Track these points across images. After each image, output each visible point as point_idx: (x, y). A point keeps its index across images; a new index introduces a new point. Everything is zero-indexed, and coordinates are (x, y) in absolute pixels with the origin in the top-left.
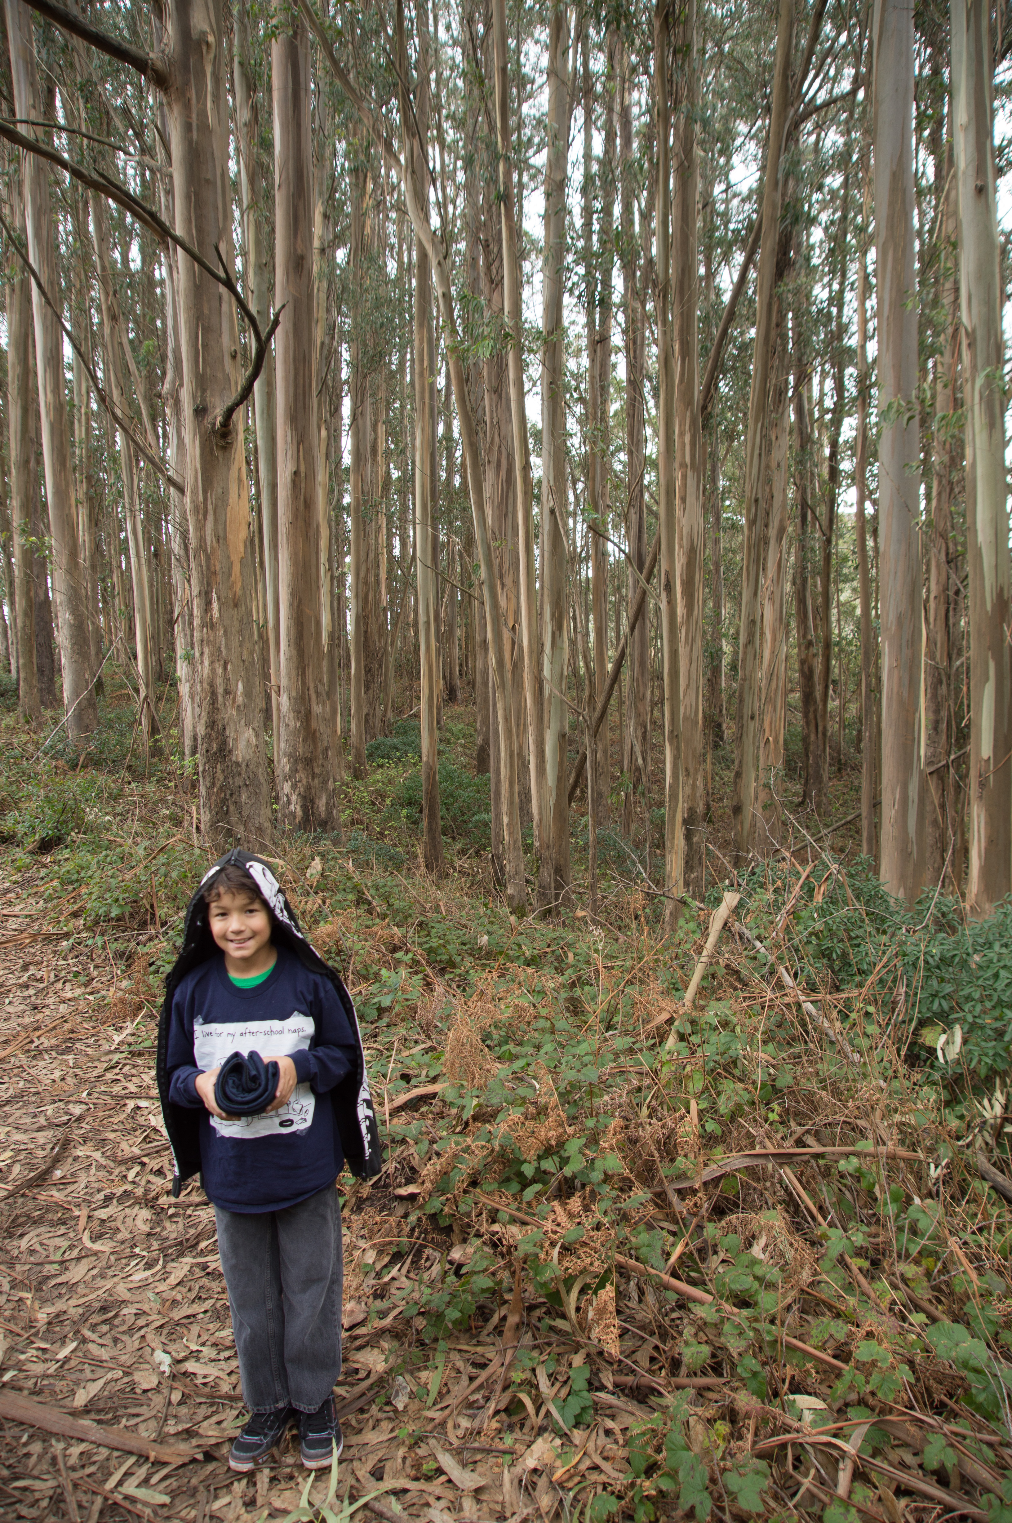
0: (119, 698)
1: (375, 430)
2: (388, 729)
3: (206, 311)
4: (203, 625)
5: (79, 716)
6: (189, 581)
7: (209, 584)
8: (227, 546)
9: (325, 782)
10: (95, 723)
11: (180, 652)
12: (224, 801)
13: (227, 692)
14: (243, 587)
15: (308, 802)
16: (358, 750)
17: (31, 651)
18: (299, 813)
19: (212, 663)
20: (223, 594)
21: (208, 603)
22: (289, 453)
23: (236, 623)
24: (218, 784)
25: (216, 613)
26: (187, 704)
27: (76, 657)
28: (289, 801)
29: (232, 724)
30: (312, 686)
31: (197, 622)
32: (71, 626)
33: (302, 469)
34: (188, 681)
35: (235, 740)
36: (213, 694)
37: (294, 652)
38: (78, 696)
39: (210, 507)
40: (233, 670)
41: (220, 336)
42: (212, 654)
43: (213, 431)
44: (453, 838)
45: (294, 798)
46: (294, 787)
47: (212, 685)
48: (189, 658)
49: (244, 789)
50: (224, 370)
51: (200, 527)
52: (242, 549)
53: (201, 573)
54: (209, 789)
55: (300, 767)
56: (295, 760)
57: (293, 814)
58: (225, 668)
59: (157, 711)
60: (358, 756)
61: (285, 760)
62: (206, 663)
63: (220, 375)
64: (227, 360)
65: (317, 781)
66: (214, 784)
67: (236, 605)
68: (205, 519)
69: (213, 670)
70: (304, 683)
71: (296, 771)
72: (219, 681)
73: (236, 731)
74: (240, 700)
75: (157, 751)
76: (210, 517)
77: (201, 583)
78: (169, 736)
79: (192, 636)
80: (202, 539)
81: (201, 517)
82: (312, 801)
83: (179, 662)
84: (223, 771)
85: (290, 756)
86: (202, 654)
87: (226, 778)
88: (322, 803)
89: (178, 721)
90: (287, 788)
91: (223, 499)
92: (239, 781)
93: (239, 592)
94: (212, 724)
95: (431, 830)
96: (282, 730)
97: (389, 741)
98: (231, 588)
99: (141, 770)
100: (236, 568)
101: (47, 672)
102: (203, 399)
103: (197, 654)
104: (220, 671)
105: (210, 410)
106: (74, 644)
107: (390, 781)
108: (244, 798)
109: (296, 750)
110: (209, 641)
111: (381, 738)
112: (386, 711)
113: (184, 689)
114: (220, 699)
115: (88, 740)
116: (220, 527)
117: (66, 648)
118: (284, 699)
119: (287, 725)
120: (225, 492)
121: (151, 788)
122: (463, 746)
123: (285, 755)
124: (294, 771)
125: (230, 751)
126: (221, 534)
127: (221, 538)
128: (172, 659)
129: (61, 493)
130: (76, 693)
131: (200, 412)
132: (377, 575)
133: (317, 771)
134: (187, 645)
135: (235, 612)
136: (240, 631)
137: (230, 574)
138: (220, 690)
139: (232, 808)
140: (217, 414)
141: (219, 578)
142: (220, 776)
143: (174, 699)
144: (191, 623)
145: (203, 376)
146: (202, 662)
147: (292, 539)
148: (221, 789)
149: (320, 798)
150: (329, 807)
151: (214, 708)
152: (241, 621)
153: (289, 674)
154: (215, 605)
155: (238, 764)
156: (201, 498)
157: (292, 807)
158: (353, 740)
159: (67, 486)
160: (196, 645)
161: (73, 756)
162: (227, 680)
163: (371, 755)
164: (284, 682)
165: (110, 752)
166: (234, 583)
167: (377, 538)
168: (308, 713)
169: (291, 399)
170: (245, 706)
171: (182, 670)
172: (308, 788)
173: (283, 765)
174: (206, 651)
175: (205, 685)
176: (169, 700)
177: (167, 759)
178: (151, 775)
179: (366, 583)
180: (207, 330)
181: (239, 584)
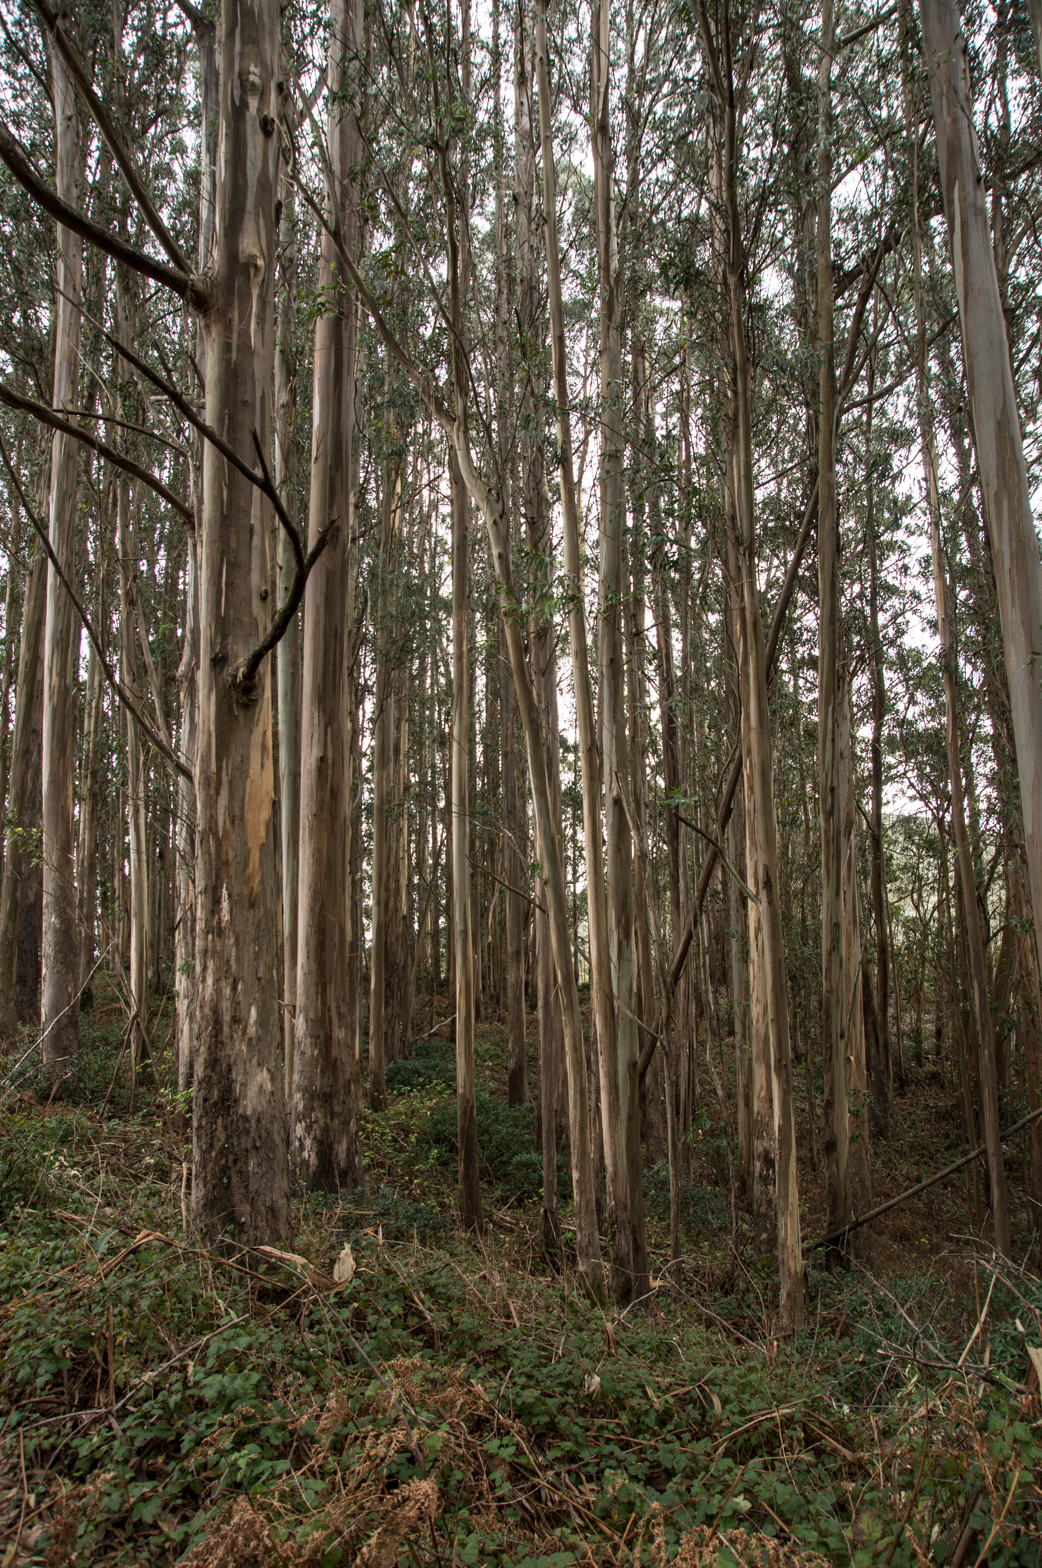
0: (109, 1013)
1: (398, 728)
2: (406, 1050)
3: (233, 545)
4: (208, 931)
5: (57, 1036)
6: (193, 881)
7: (218, 877)
8: (244, 828)
9: (346, 1123)
10: (75, 1045)
11: (179, 962)
12: (225, 1170)
13: (236, 1020)
14: (262, 882)
15: (325, 1149)
16: (376, 1076)
17: (11, 959)
18: (313, 1161)
19: (217, 981)
20: (236, 890)
21: (216, 902)
22: (316, 736)
23: (251, 929)
24: (218, 1146)
25: (225, 916)
26: (185, 1026)
27: (59, 966)
28: (302, 1147)
29: (240, 1064)
30: (333, 1006)
31: (200, 926)
32: (56, 931)
33: (330, 754)
34: (186, 997)
35: (244, 1085)
36: (217, 1022)
37: (314, 965)
38: (57, 1013)
39: (225, 779)
40: (245, 990)
41: (249, 572)
42: (217, 970)
43: (234, 685)
44: (490, 1183)
45: (308, 1142)
46: (309, 1129)
47: (216, 1011)
48: (189, 970)
49: (253, 1153)
50: (251, 613)
51: (211, 804)
52: (263, 833)
53: (208, 863)
54: (205, 1153)
55: (316, 1104)
56: (310, 1095)
57: (305, 1163)
58: (234, 988)
59: (149, 1033)
60: (376, 1083)
61: (298, 1096)
62: (210, 981)
63: (246, 619)
64: (256, 602)
65: (336, 1121)
66: (211, 1146)
67: (252, 905)
68: (218, 793)
69: (218, 991)
70: (324, 1003)
71: (312, 1109)
72: (225, 1005)
73: (246, 1073)
74: (252, 1030)
75: (146, 1080)
76: (224, 793)
77: (208, 876)
78: (162, 1060)
79: (194, 944)
80: (212, 820)
81: (212, 791)
82: (331, 1147)
83: (178, 974)
84: (225, 1128)
85: (305, 1090)
86: (205, 969)
87: (229, 1137)
88: (342, 1149)
89: (173, 1042)
90: (299, 1130)
91: (242, 770)
92: (246, 1142)
93: (257, 888)
94: (213, 1063)
95: (467, 1177)
96: (296, 1059)
97: (411, 1064)
98: (246, 883)
99: (124, 1102)
100: (255, 857)
101: (30, 983)
102: (224, 646)
103: (198, 969)
104: (227, 991)
105: (231, 660)
106: (57, 952)
107: (413, 1113)
108: (252, 1165)
109: (312, 1083)
110: (214, 951)
111: (400, 1061)
112: (405, 1030)
113: (182, 1006)
114: (226, 1029)
115: (65, 1064)
116: (237, 805)
117: (49, 956)
118: (300, 1022)
119: (303, 1053)
120: (245, 760)
121: (133, 1127)
122: (491, 1069)
123: (299, 1089)
124: (309, 1109)
125: (236, 1101)
126: (237, 813)
127: (237, 818)
128: (171, 970)
129: (58, 783)
130: (55, 1008)
131: (219, 662)
132: (397, 881)
133: (337, 1109)
134: (187, 954)
135: (250, 915)
136: (256, 939)
137: (246, 865)
138: (227, 1018)
139: (235, 1179)
140: (240, 664)
141: (232, 869)
142: (221, 1135)
143: (170, 1015)
144: (193, 929)
145: (224, 619)
146: (204, 980)
147: (315, 833)
148: (222, 1153)
149: (340, 1142)
150: (351, 1154)
151: (217, 1041)
152: (258, 926)
153: (306, 992)
154: (225, 905)
155: (246, 1119)
156: (214, 767)
157: (306, 1154)
158: (372, 1065)
159: (65, 775)
160: (197, 956)
161: (44, 1085)
162: (236, 1004)
163: (390, 1080)
164: (300, 1001)
165: (92, 1080)
166: (251, 876)
167: (398, 841)
168: (329, 1039)
169: (320, 678)
170: (259, 1038)
171: (181, 983)
172: (326, 1130)
173: (298, 1100)
174: (211, 964)
175: (207, 1010)
176: (166, 1015)
177: (157, 1089)
178: (138, 1109)
179: (387, 889)
180: (232, 566)
181: (257, 879)
